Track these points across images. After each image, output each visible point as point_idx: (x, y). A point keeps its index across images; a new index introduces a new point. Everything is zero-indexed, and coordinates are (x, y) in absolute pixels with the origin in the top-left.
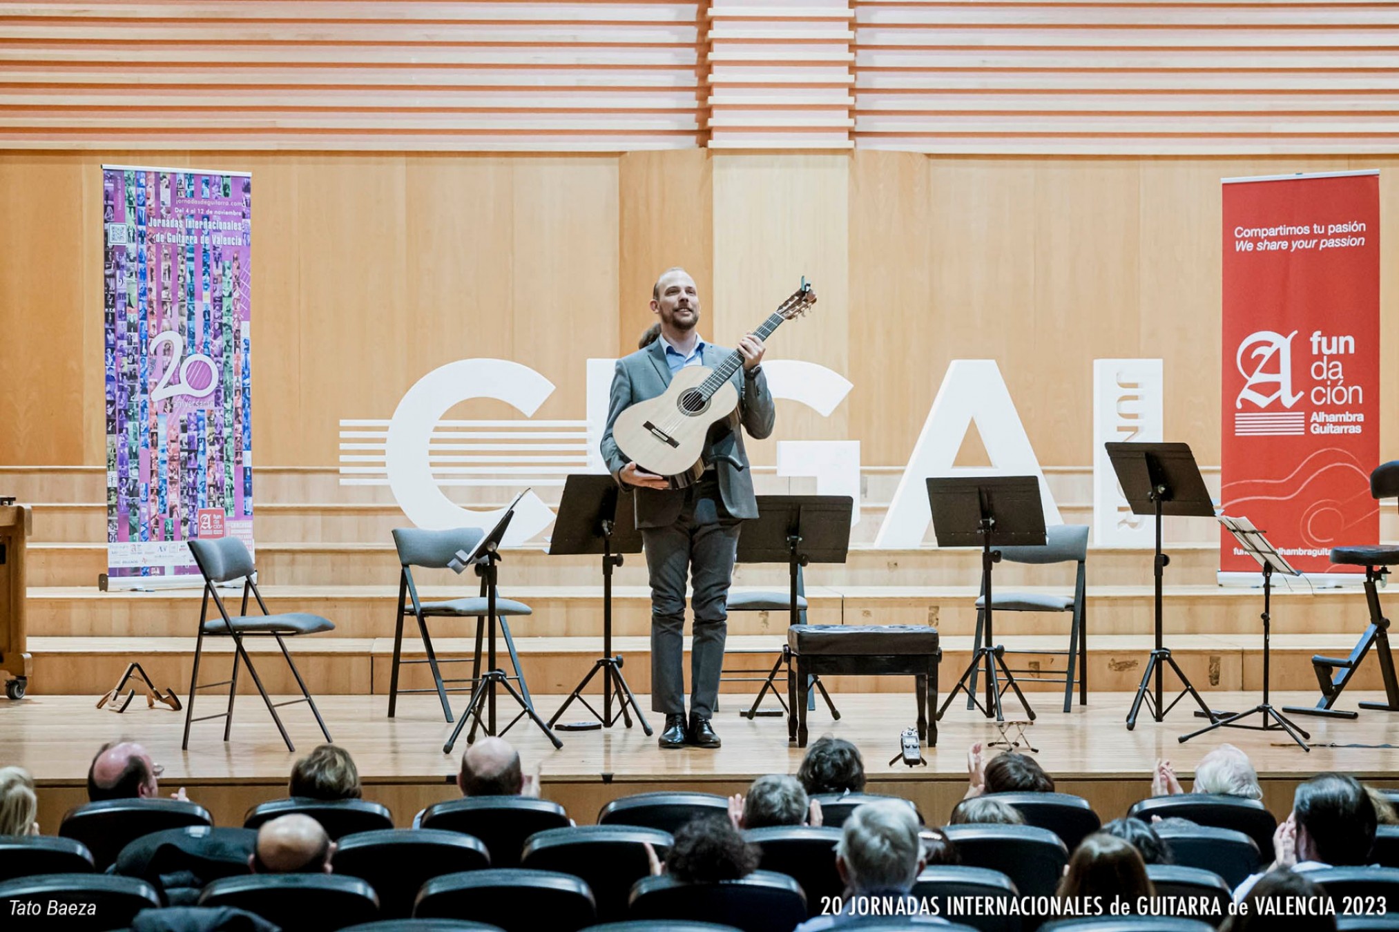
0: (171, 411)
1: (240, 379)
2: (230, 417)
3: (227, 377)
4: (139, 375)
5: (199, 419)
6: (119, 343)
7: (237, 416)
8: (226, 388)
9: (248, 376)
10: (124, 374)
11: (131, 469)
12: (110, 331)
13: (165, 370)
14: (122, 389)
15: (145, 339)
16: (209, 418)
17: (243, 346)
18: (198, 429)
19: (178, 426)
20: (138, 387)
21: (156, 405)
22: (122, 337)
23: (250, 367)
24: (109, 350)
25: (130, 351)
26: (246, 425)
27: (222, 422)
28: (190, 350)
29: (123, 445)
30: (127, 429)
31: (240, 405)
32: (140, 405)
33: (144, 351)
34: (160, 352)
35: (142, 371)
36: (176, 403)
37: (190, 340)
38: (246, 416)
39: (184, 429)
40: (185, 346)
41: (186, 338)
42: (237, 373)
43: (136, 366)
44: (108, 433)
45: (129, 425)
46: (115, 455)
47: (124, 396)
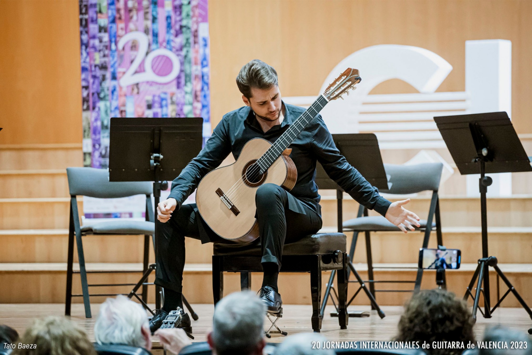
0: (138, 93)
1: (199, 67)
2: (189, 98)
3: (187, 67)
4: (109, 66)
5: (162, 99)
6: (92, 42)
7: (196, 96)
8: (187, 76)
9: (206, 66)
10: (96, 66)
11: (103, 137)
12: (84, 32)
13: (132, 62)
14: (94, 77)
15: (114, 38)
16: (171, 98)
17: (201, 42)
18: (161, 107)
19: (144, 105)
20: (108, 75)
21: (125, 90)
22: (94, 37)
23: (209, 58)
24: (84, 47)
25: (101, 48)
26: (205, 103)
27: (182, 101)
28: (154, 46)
29: (96, 120)
30: (99, 109)
31: (199, 87)
32: (111, 89)
33: (113, 47)
34: (127, 48)
35: (112, 63)
36: (142, 88)
37: (155, 38)
38: (205, 96)
39: (150, 107)
40: (149, 45)
41: (150, 37)
42: (196, 64)
43: (106, 59)
44: (84, 110)
45: (101, 104)
46: (89, 128)
47: (97, 82)
